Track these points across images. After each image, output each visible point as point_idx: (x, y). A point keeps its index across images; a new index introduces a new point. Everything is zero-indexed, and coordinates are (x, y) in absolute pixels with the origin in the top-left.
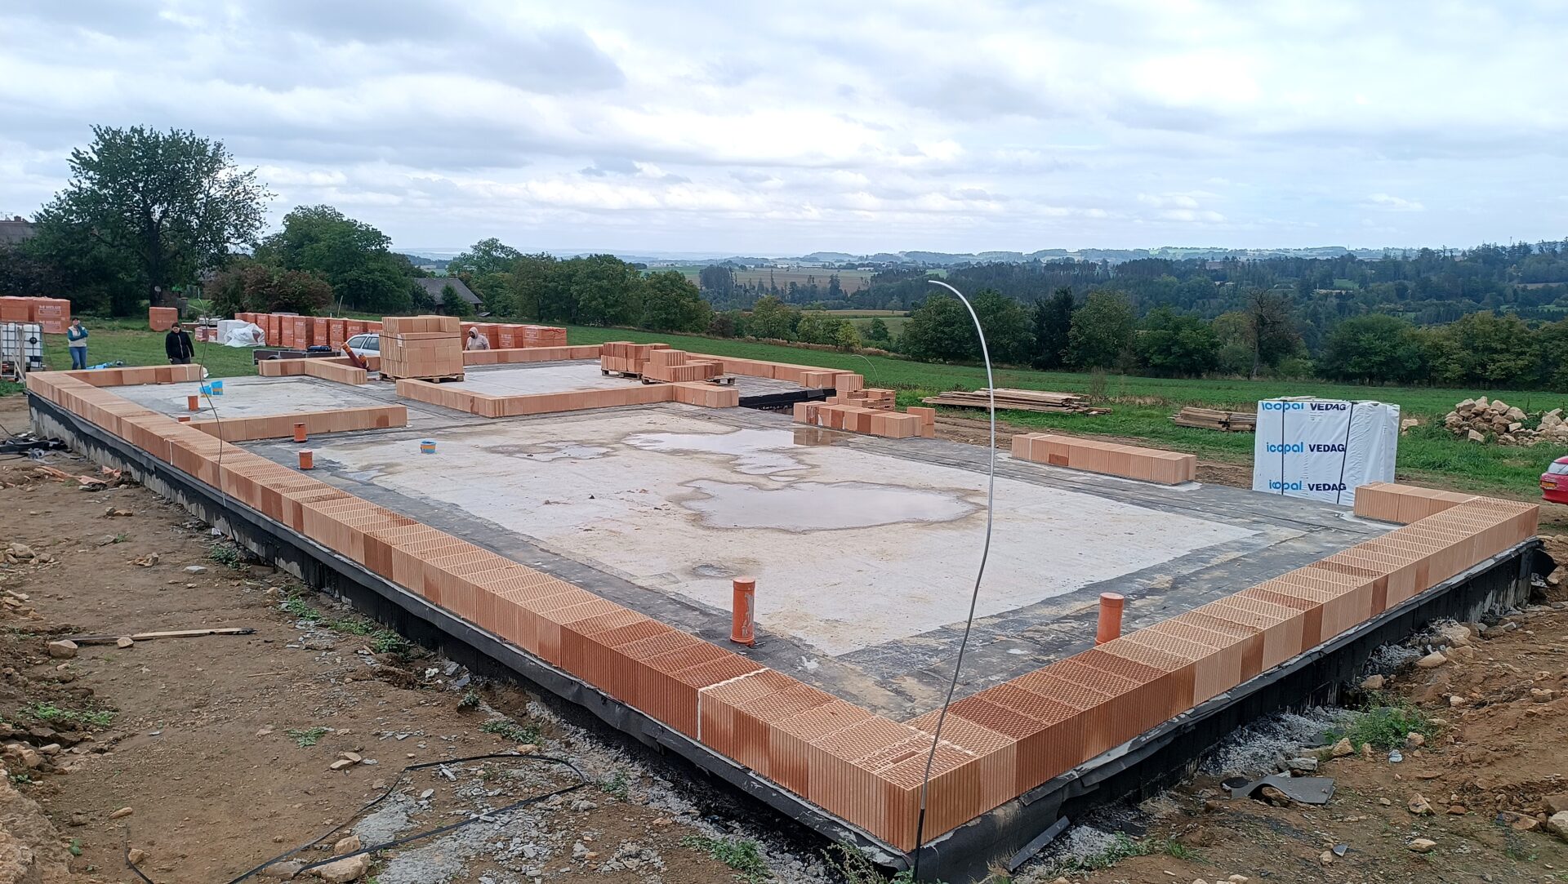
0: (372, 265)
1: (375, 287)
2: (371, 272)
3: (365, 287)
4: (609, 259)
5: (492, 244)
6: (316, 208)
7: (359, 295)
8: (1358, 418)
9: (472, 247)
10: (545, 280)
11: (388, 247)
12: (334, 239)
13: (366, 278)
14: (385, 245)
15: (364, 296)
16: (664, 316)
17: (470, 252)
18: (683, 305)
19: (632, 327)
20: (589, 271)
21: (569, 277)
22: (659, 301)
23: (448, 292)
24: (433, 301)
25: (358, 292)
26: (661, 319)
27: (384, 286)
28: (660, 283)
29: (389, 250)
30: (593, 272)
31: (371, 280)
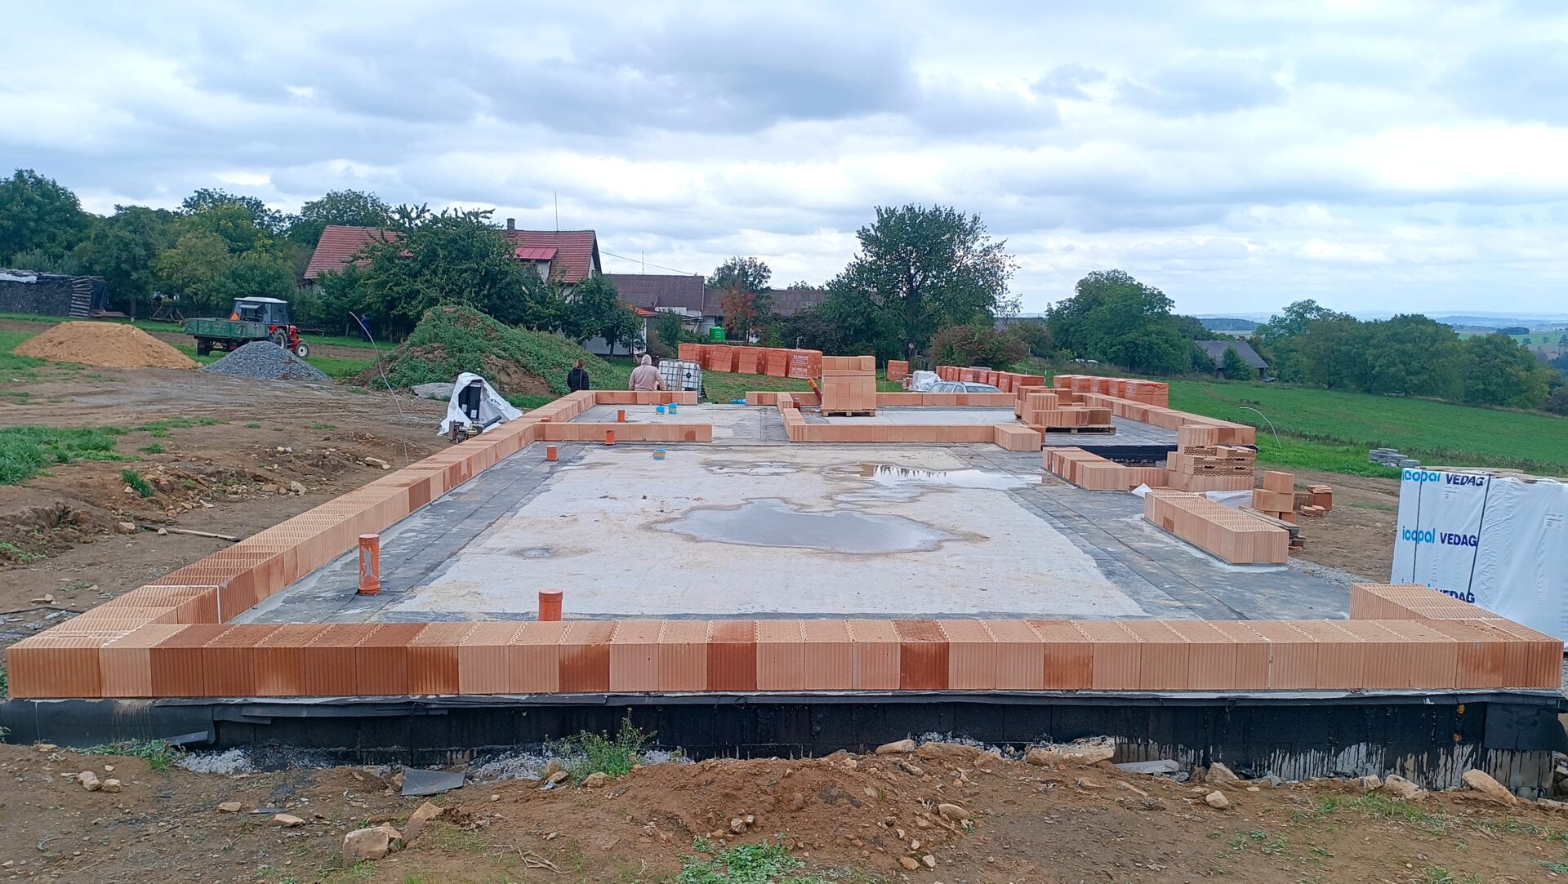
0: (1151, 327)
1: (1151, 350)
2: (1148, 334)
3: (1140, 349)
4: (1419, 320)
5: (1308, 306)
6: (1109, 274)
7: (1134, 357)
8: (1495, 498)
9: (1284, 309)
10: (1338, 344)
11: (1170, 310)
12: (1116, 303)
13: (1143, 340)
14: (1167, 308)
15: (1139, 358)
16: (1481, 386)
17: (1282, 314)
18: (1511, 374)
19: (1438, 399)
20: (1389, 333)
21: (1367, 340)
22: (1476, 369)
23: (1230, 355)
24: (1213, 364)
25: (1134, 355)
26: (1477, 390)
27: (1159, 348)
28: (1480, 347)
29: (1171, 313)
30: (1395, 335)
31: (1147, 343)
